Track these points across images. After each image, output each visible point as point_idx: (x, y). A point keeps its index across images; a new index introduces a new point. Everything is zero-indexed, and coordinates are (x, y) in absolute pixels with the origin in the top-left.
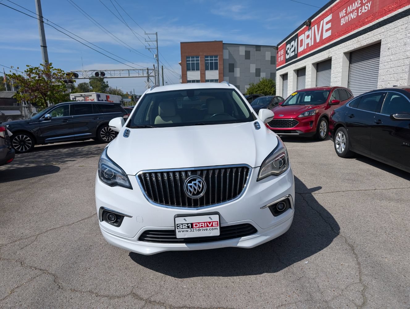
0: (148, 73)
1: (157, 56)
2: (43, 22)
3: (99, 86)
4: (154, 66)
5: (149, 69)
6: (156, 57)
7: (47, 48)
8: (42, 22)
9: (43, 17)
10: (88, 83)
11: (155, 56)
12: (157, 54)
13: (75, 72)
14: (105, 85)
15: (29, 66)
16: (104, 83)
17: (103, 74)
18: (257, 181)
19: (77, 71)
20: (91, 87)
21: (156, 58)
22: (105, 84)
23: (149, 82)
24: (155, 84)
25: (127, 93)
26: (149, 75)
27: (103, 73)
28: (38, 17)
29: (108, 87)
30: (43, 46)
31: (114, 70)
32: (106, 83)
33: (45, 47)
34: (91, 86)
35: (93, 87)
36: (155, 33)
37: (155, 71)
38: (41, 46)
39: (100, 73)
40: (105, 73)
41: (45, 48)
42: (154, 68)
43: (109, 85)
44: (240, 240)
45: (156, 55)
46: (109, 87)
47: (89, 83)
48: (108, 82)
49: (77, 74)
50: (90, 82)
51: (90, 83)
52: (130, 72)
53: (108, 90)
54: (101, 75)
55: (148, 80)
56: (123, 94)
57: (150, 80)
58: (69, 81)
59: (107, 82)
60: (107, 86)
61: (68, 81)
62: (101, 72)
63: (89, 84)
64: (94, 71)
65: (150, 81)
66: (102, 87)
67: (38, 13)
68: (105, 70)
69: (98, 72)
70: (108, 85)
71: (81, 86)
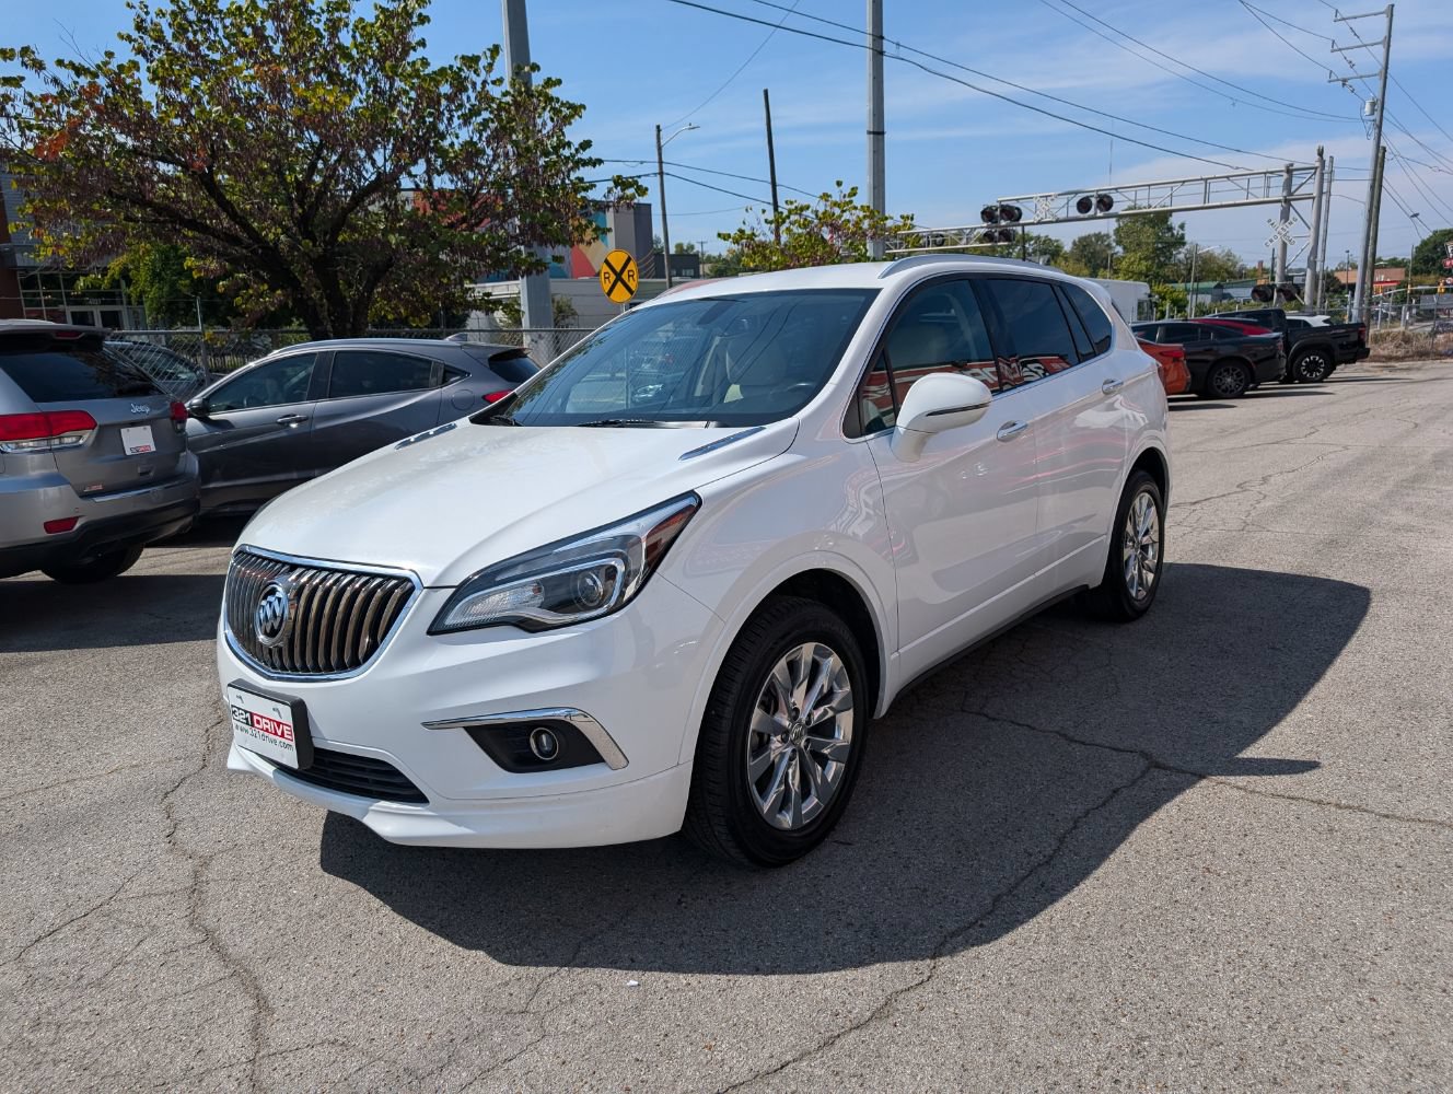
0: (1288, 184)
1: (1378, 107)
2: (881, 53)
3: (1148, 244)
4: (1321, 153)
5: (1295, 166)
6: (1372, 114)
7: (886, 136)
8: (878, 53)
9: (882, 38)
10: (1108, 236)
11: (1367, 108)
12: (1379, 96)
13: (1010, 203)
14: (1173, 240)
15: (792, 203)
16: (1170, 229)
17: (1105, 204)
18: (430, 633)
19: (1017, 200)
20: (1119, 249)
21: (1372, 118)
22: (1173, 235)
23: (1287, 219)
24: (1312, 230)
25: (1261, 263)
26: (1290, 194)
27: (1105, 199)
28: (868, 40)
29: (1184, 244)
30: (874, 133)
31: (1149, 185)
32: (1175, 232)
33: (878, 133)
34: (1119, 243)
35: (1125, 248)
36: (1384, 7)
37: (1322, 175)
38: (869, 133)
39: (1094, 201)
40: (1115, 196)
41: (880, 137)
42: (1317, 164)
43: (1187, 239)
44: (372, 808)
45: (1373, 104)
46: (1187, 247)
47: (1112, 233)
48: (1186, 226)
49: (1018, 209)
50: (1117, 231)
51: (1115, 234)
52: (1214, 186)
53: (1181, 256)
54: (1098, 207)
55: (1285, 216)
56: (1243, 268)
57: (1292, 214)
58: (1000, 233)
59: (1182, 227)
60: (1181, 241)
61: (996, 234)
62: (1099, 196)
63: (1114, 237)
64: (1076, 193)
65: (1291, 219)
66: (1160, 246)
67: (869, 29)
68: (1116, 189)
69: (1087, 198)
70: (1183, 236)
71: (1084, 246)
